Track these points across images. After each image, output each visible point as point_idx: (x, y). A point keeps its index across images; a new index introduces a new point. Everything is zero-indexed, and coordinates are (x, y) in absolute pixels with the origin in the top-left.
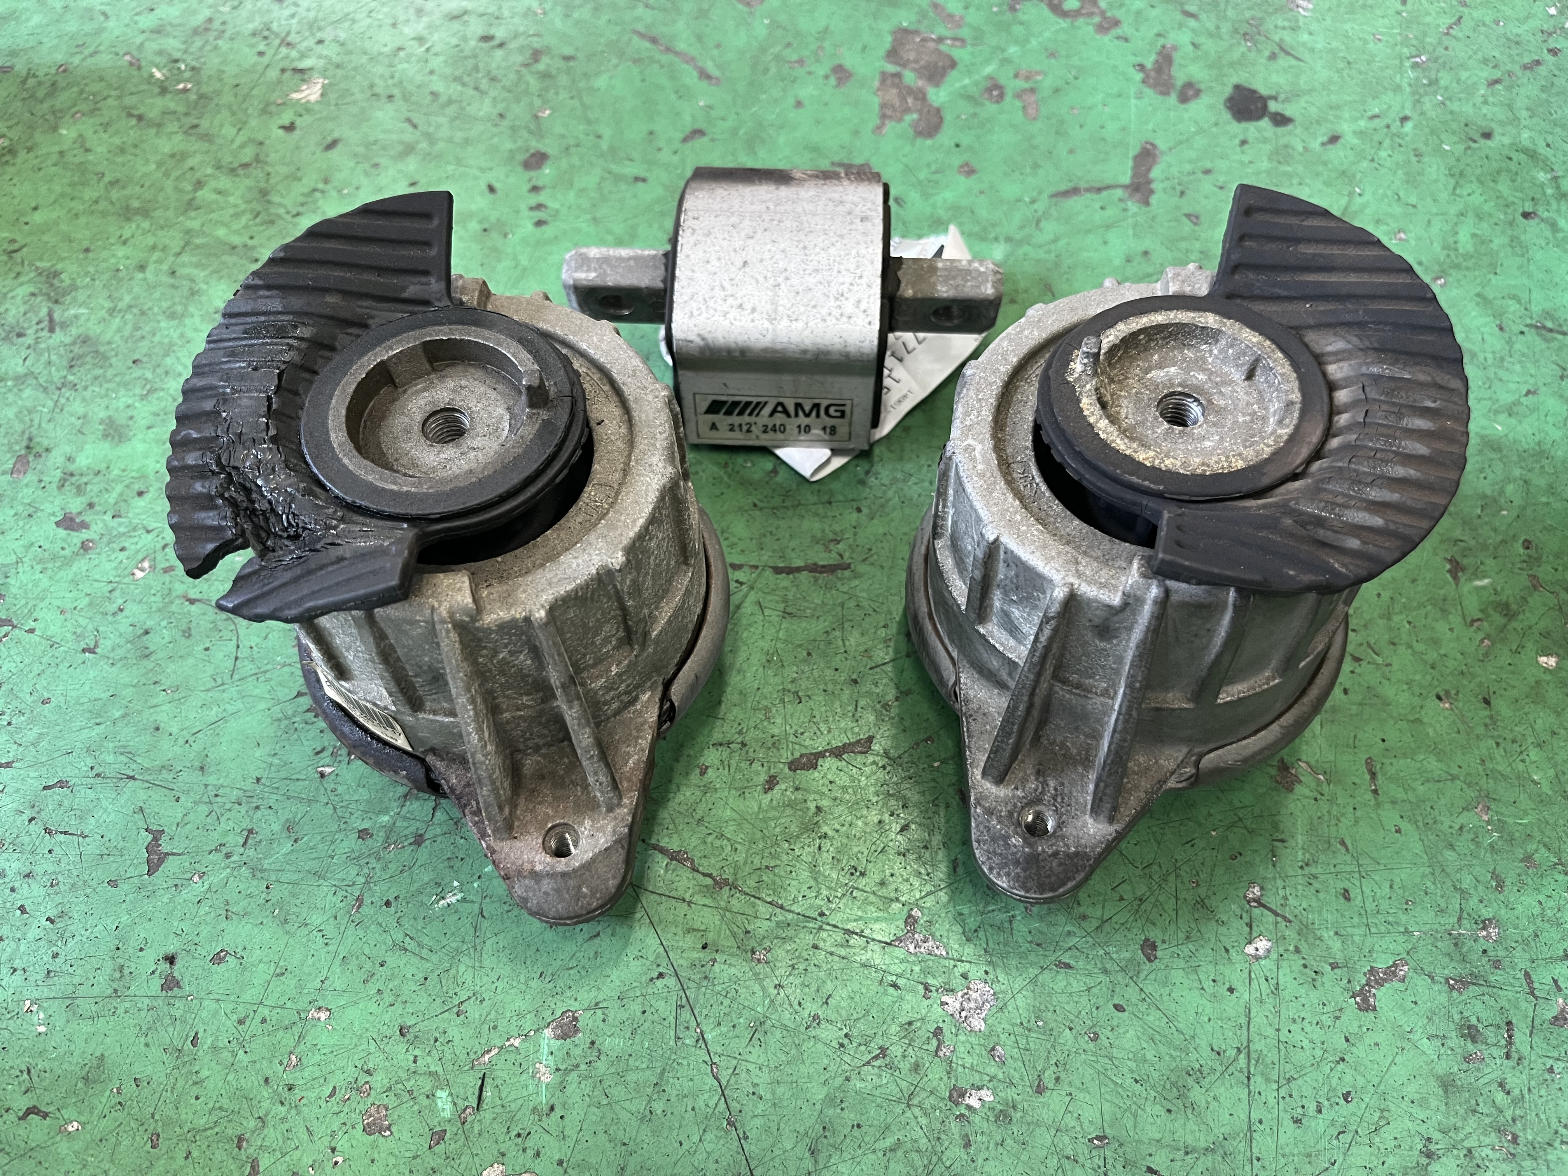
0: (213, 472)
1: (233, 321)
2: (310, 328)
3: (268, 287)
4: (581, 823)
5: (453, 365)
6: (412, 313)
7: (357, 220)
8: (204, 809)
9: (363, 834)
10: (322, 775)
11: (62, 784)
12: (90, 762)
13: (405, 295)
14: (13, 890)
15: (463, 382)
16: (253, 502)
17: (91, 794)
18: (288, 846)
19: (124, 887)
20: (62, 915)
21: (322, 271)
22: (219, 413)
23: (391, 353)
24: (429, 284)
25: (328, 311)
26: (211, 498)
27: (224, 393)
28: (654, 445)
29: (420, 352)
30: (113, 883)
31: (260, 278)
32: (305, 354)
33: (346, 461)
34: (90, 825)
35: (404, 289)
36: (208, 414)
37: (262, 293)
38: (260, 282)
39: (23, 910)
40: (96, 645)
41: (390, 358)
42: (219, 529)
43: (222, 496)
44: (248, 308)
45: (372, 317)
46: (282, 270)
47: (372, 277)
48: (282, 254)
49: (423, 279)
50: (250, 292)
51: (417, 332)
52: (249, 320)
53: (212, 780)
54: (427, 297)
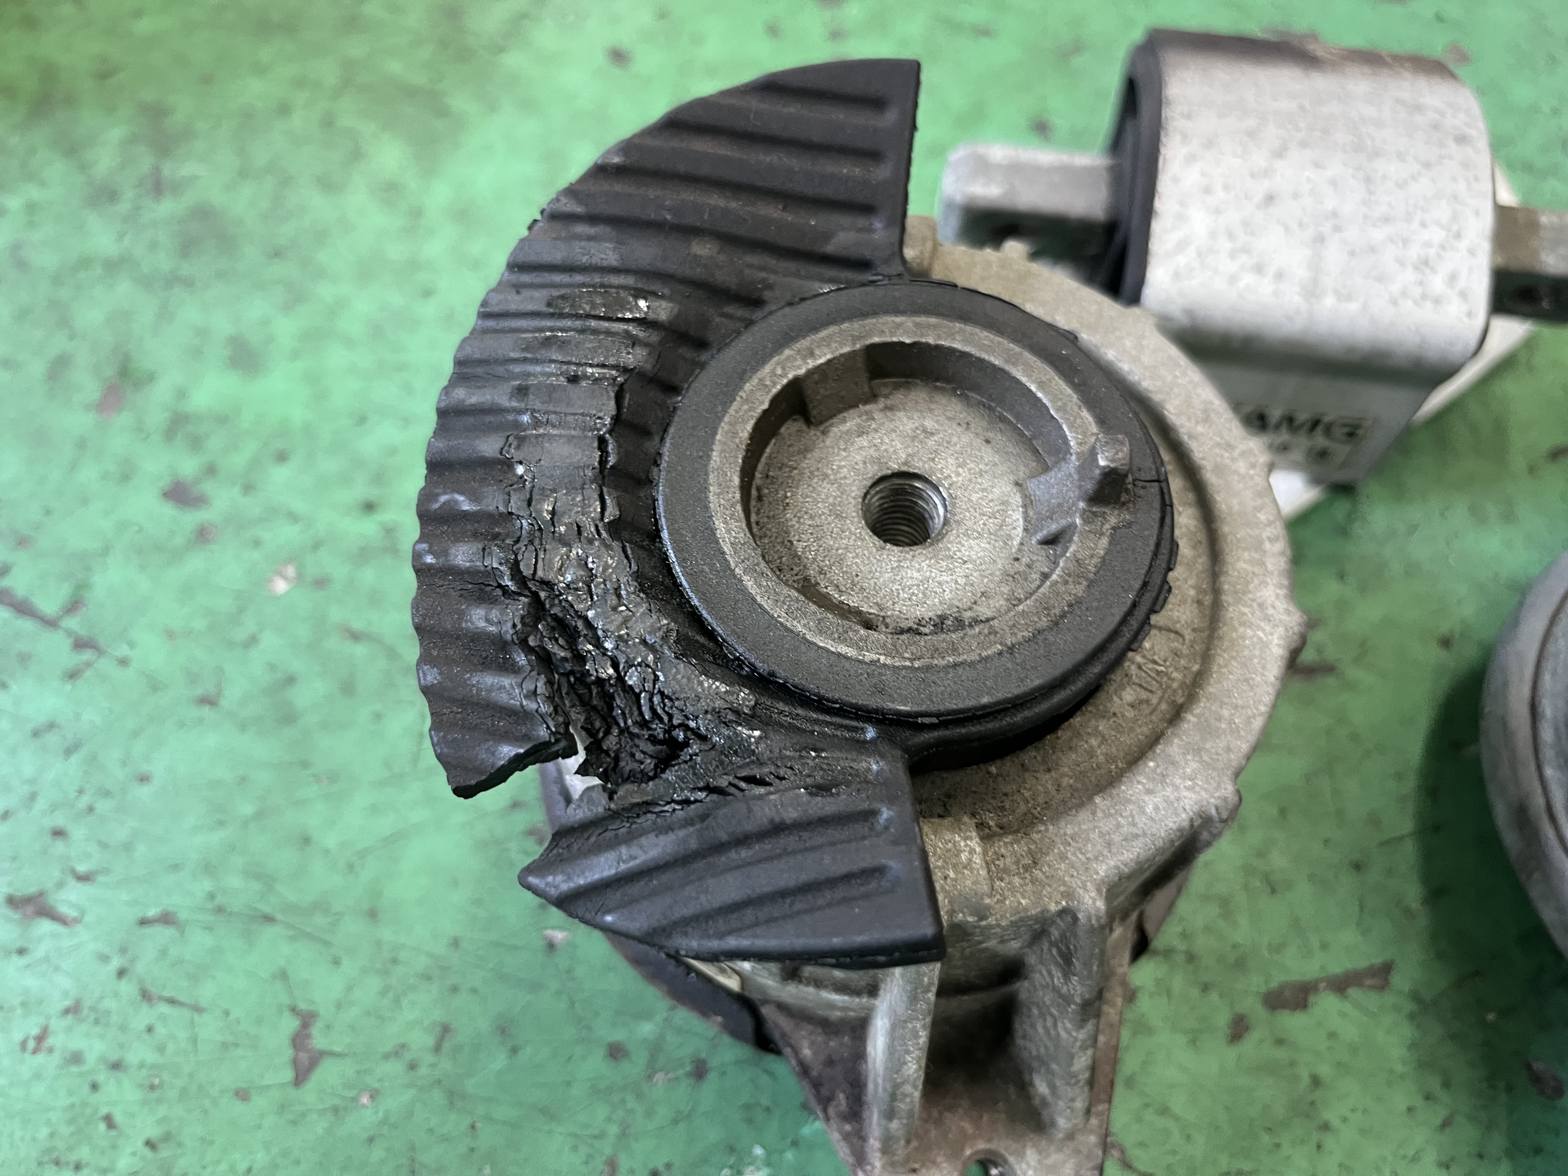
0: (504, 589)
1: (526, 278)
2: (664, 304)
3: (592, 219)
4: (1021, 1155)
5: (907, 386)
6: (849, 285)
7: (754, 103)
8: (374, 984)
9: (616, 1052)
10: (551, 946)
11: (166, 919)
12: (207, 885)
13: (830, 248)
14: (95, 1087)
15: (929, 424)
16: (580, 658)
17: (208, 940)
18: (499, 1060)
19: (259, 1102)
20: (167, 1137)
21: (689, 196)
22: (508, 465)
23: (811, 364)
24: (870, 230)
25: (697, 273)
26: (501, 644)
27: (518, 425)
28: (1262, 564)
29: (860, 363)
30: (242, 1095)
31: (580, 202)
32: (658, 354)
33: (749, 583)
34: (207, 992)
35: (827, 236)
36: (485, 463)
37: (581, 229)
38: (579, 209)
39: (109, 1120)
40: (219, 694)
41: (810, 373)
42: (520, 715)
43: (523, 643)
44: (557, 255)
45: (770, 287)
46: (618, 188)
47: (773, 211)
48: (616, 160)
49: (861, 221)
50: (558, 225)
51: (856, 326)
52: (558, 278)
53: (387, 934)
54: (867, 254)
